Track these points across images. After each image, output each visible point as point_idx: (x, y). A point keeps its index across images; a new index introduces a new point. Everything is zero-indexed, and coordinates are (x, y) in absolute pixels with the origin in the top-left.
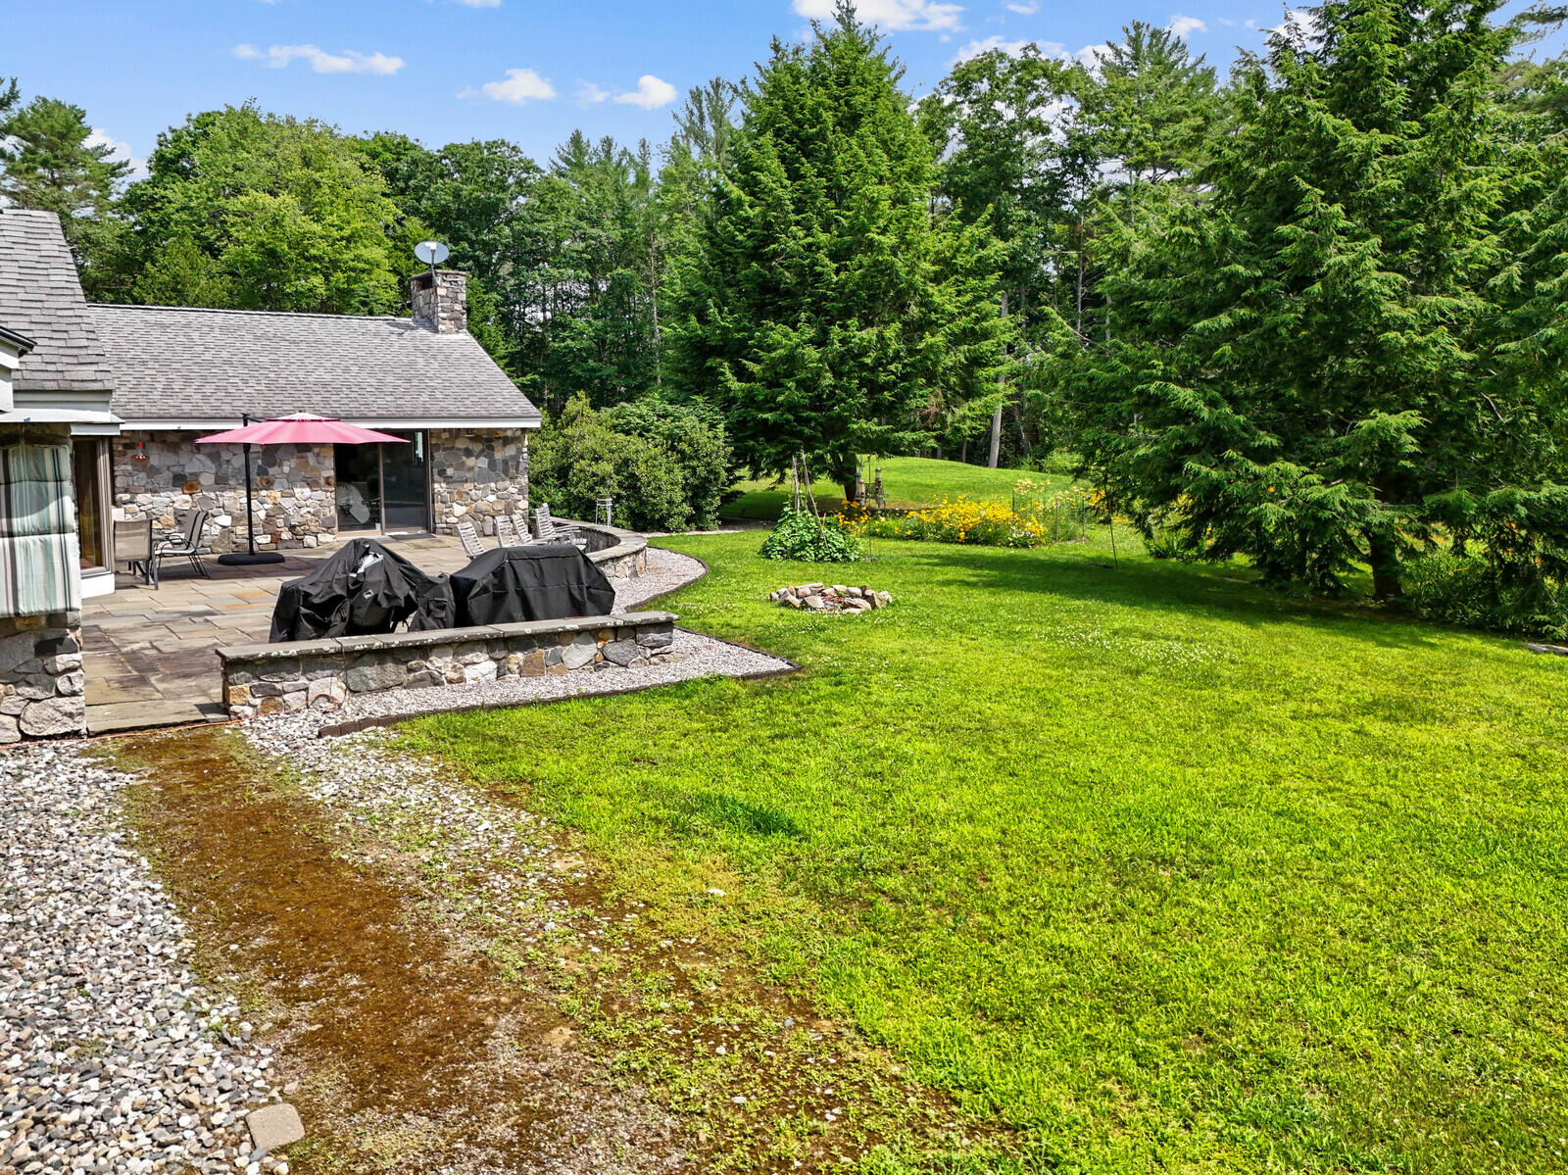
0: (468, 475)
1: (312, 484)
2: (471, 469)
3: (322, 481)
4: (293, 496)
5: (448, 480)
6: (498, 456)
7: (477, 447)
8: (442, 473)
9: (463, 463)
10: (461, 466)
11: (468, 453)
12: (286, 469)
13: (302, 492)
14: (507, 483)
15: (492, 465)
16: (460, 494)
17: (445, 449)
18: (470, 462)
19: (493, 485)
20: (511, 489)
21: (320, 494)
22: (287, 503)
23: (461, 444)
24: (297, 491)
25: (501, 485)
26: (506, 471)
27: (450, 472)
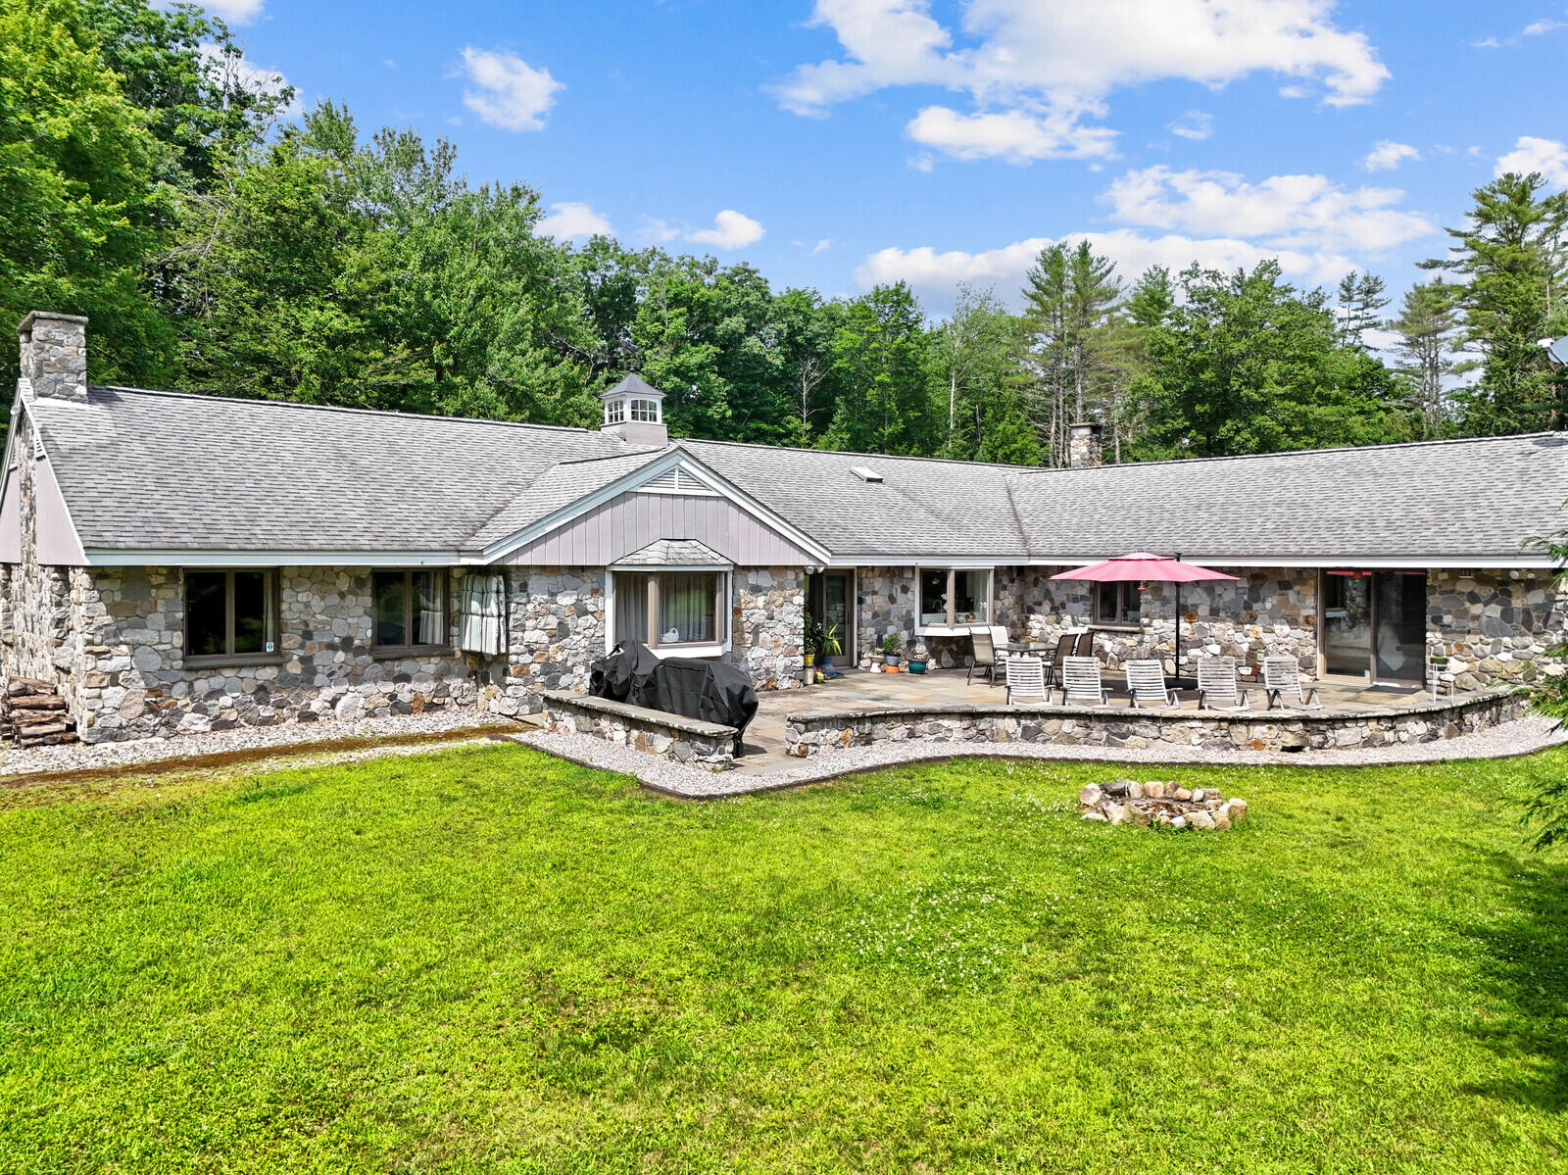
0: (1472, 625)
1: (1293, 622)
2: (1476, 618)
3: (1301, 620)
4: (1273, 632)
5: (1445, 629)
6: (1517, 603)
7: (1486, 592)
8: (1437, 620)
9: (1466, 611)
10: (1463, 614)
11: (1474, 598)
12: (1268, 605)
13: (1282, 629)
14: (1529, 639)
15: (1507, 615)
16: (1460, 648)
17: (1442, 593)
18: (1477, 609)
19: (1506, 640)
20: (1534, 648)
21: (1299, 633)
22: (1267, 639)
23: (1465, 586)
24: (1277, 627)
25: (1519, 640)
26: (1527, 623)
27: (1447, 619)
